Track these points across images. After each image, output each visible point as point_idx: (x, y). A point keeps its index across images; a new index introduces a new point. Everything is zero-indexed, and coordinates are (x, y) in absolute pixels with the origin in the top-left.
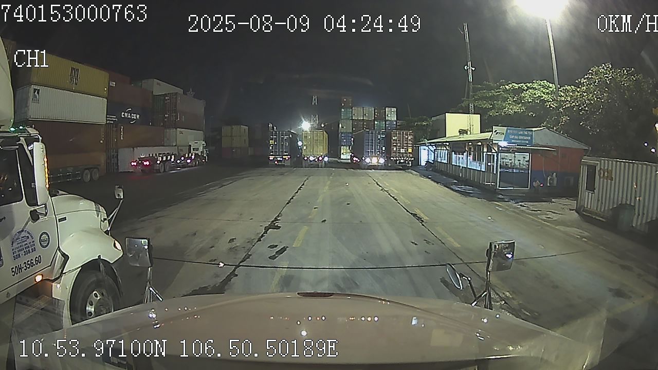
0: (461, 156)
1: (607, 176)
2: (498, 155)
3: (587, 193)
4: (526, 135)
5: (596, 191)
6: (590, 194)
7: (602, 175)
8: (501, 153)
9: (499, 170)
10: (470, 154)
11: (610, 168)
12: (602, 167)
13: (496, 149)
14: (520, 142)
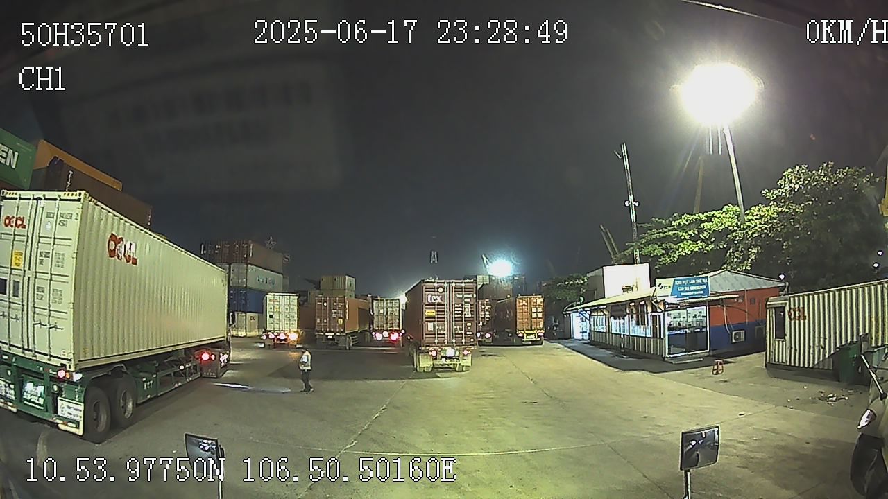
0: (622, 321)
1: (799, 317)
2: (664, 314)
3: (777, 343)
4: (700, 284)
5: (787, 337)
6: (781, 342)
7: (792, 317)
8: (668, 311)
9: (667, 333)
10: (632, 317)
11: (801, 306)
12: (792, 306)
13: (662, 307)
14: (692, 293)
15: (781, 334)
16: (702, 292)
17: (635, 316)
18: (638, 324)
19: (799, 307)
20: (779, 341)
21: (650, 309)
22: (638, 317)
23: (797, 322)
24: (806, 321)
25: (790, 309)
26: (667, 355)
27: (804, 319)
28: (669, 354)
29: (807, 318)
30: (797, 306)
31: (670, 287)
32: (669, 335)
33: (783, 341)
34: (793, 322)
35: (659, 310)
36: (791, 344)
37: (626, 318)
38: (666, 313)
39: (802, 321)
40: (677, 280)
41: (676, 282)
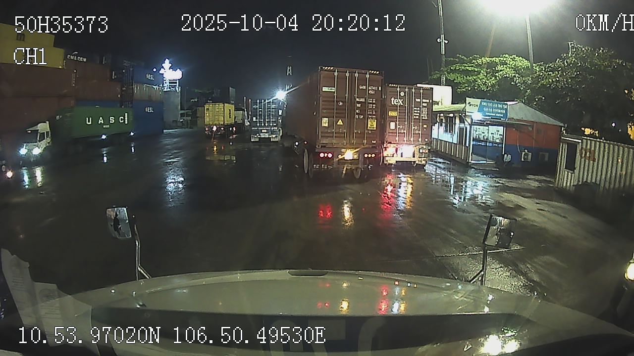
1: (589, 157)
2: (471, 127)
3: (566, 172)
4: (501, 109)
5: (577, 171)
6: (570, 173)
7: (583, 155)
8: (474, 125)
9: (472, 143)
10: (441, 125)
11: (593, 149)
12: (584, 147)
13: (469, 121)
14: (494, 115)
15: (571, 166)
16: (502, 115)
17: (443, 124)
18: (446, 131)
19: (590, 149)
20: (568, 172)
21: (457, 121)
22: (446, 126)
23: (587, 161)
24: (596, 164)
25: (582, 148)
26: (470, 161)
27: (594, 161)
28: (472, 160)
29: (597, 160)
30: (588, 147)
31: (477, 106)
32: (473, 145)
33: (572, 173)
34: (583, 160)
35: (466, 123)
36: (579, 178)
37: (437, 125)
38: (473, 126)
39: (592, 162)
40: (483, 101)
41: (482, 103)
